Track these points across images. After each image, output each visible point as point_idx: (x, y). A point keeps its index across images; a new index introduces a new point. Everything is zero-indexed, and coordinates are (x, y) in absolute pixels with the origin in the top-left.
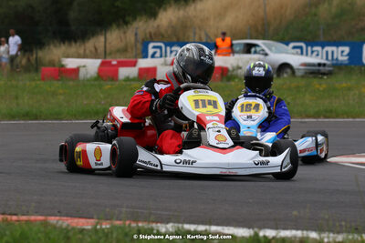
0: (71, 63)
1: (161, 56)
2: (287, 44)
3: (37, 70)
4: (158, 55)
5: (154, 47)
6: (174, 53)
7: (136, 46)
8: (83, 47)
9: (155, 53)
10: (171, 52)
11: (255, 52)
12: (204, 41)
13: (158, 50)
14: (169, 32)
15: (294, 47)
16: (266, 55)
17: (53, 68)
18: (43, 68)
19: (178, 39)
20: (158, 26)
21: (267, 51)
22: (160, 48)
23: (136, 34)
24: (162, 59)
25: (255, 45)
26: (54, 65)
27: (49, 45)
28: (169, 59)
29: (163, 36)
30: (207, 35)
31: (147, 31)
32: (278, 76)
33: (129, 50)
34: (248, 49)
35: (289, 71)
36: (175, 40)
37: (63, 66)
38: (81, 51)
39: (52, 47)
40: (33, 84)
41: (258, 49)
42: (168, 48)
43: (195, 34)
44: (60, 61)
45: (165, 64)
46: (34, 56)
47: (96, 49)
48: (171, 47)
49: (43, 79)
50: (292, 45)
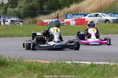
0: (45, 21)
1: (71, 18)
2: (108, 14)
3: (36, 23)
4: (70, 18)
5: (69, 16)
6: (75, 17)
7: (64, 16)
8: (49, 16)
9: (69, 17)
10: (74, 17)
11: (98, 16)
12: (84, 13)
13: (70, 17)
14: (73, 11)
15: (110, 15)
16: (102, 17)
17: (40, 22)
18: (37, 22)
19: (76, 13)
20: (70, 10)
21: (102, 16)
22: (71, 16)
23: (64, 12)
24: (72, 19)
25: (98, 15)
26: (40, 21)
27: (39, 16)
28: (74, 19)
29: (72, 13)
30: (84, 12)
31: (67, 11)
32: (105, 23)
33: (62, 17)
34: (96, 15)
35: (108, 21)
36: (75, 13)
37: (43, 22)
38: (48, 18)
39: (40, 16)
40: (35, 27)
41: (99, 15)
42: (73, 16)
43: (81, 12)
44: (42, 20)
45: (72, 20)
46: (35, 19)
47: (53, 17)
48: (74, 16)
49: (37, 26)
50: (109, 14)
